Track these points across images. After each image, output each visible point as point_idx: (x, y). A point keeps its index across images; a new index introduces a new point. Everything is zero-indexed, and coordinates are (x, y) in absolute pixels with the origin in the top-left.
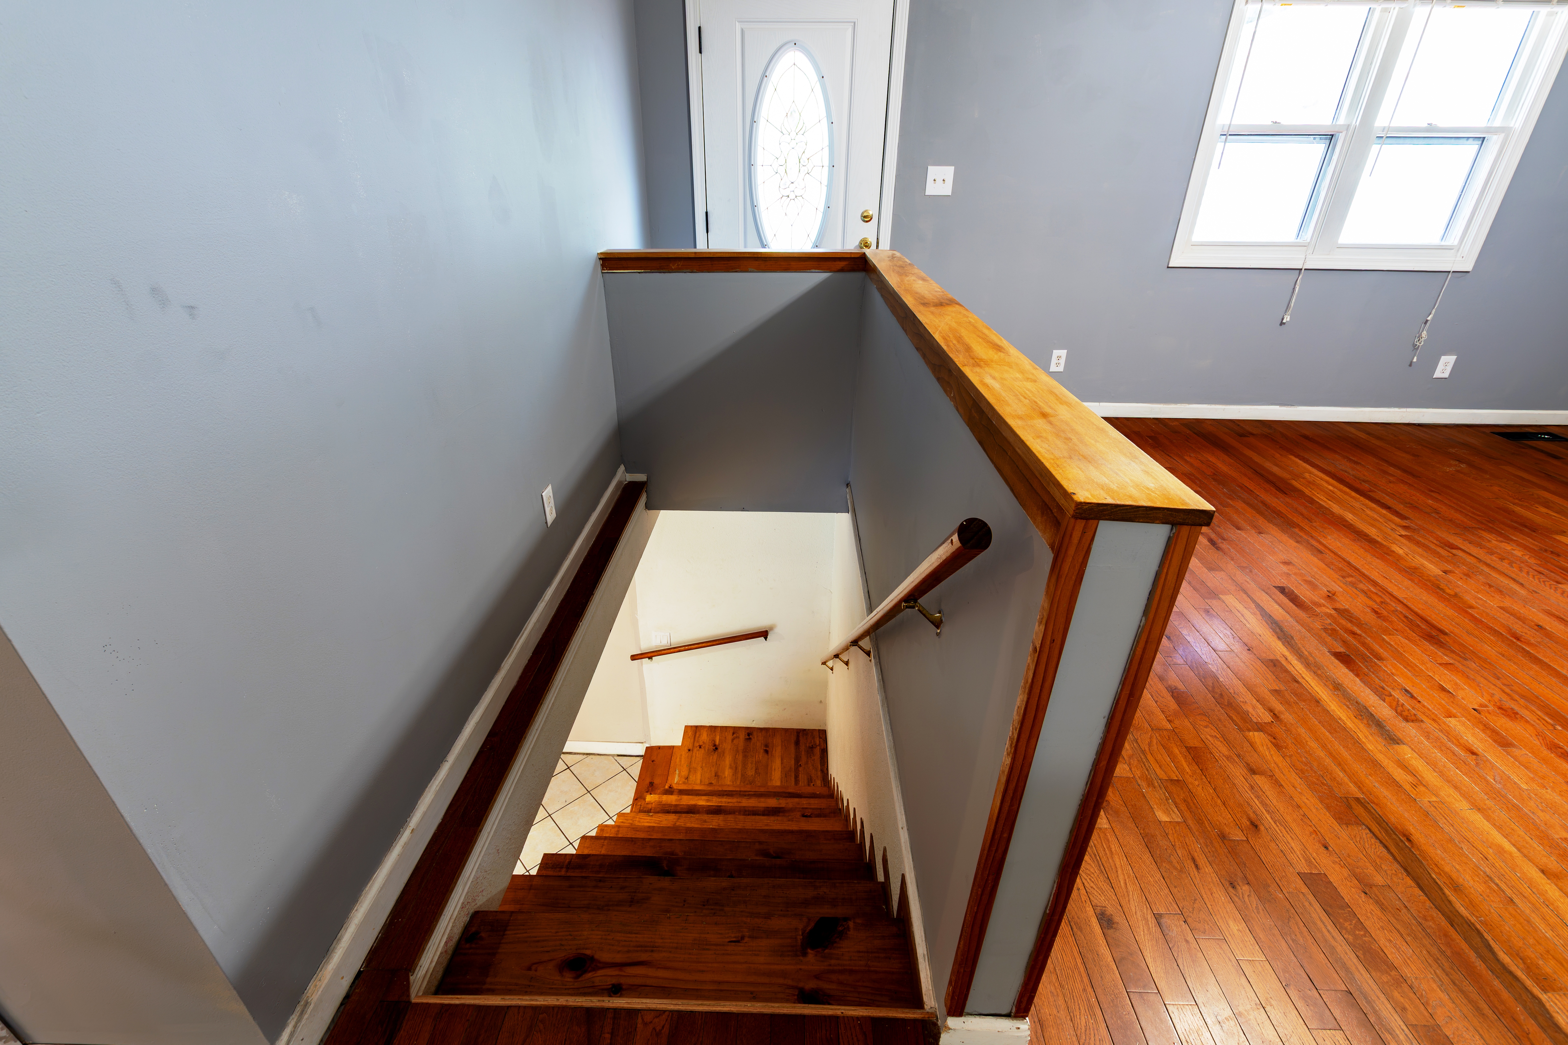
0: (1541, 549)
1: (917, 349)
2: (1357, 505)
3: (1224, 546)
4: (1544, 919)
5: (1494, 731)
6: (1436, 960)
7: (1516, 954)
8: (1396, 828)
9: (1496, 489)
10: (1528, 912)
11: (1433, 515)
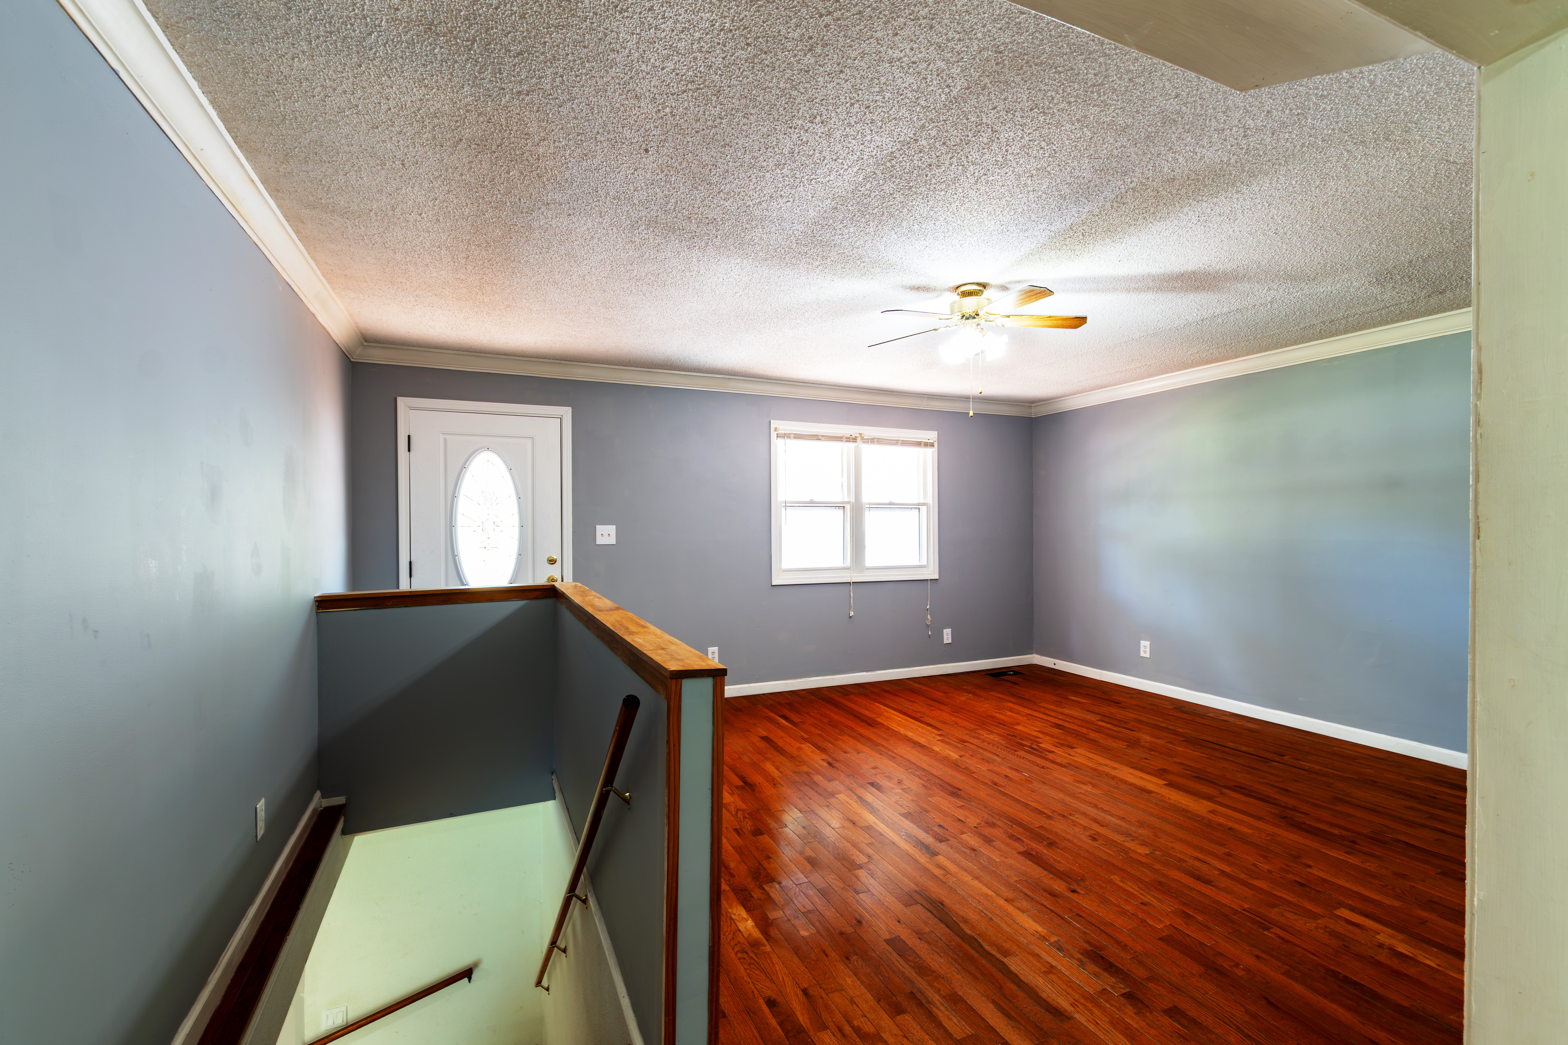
0: (1008, 735)
1: (598, 637)
2: (914, 727)
3: (837, 765)
4: (1006, 923)
5: (984, 836)
6: (955, 960)
7: (993, 944)
8: (936, 900)
9: (987, 705)
10: (999, 922)
11: (955, 725)
